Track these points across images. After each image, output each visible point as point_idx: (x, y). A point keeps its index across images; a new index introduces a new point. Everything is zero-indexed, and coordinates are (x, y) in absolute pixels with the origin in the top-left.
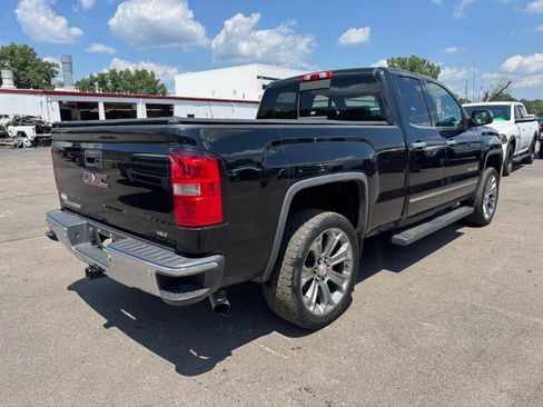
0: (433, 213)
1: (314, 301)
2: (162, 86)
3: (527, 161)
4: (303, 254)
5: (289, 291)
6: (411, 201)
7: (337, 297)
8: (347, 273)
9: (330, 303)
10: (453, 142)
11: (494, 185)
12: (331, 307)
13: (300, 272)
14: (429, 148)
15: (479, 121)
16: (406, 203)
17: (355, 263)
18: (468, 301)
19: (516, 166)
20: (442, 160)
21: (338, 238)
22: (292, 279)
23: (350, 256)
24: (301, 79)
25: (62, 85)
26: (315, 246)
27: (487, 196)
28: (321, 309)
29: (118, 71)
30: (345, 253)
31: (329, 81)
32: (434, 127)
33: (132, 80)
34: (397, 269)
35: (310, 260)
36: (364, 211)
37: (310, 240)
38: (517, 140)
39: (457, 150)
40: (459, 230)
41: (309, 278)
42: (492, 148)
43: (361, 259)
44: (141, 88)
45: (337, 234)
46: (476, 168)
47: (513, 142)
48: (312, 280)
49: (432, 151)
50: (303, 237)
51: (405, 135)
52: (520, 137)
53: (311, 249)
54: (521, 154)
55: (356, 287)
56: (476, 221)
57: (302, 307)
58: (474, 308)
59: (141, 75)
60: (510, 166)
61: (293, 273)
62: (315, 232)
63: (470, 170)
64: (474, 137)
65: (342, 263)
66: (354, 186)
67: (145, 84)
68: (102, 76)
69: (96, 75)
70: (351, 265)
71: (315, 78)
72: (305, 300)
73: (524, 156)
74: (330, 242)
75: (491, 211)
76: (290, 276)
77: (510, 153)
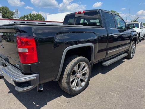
0: (116, 56)
1: (75, 86)
2: (44, 18)
3: (143, 39)
4: (71, 71)
5: (66, 84)
6: (109, 52)
7: (83, 84)
8: (87, 76)
9: (81, 86)
10: (122, 34)
11: (134, 47)
12: (82, 87)
13: (70, 77)
14: (115, 36)
15: (130, 27)
16: (107, 53)
17: (89, 73)
18: (126, 85)
19: (140, 41)
20: (119, 39)
21: (84, 65)
22: (67, 80)
23: (88, 70)
24: (76, 13)
25: (15, 17)
26: (76, 68)
27: (132, 50)
28: (78, 88)
29: (31, 14)
30: (86, 70)
31: (84, 14)
32: (117, 29)
33: (35, 17)
34: (104, 73)
35: (74, 73)
36: (93, 56)
37: (74, 66)
38: (141, 34)
39: (124, 36)
40: (124, 60)
41: (74, 79)
42: (134, 36)
43: (92, 71)
44: (38, 19)
45: (84, 64)
46: (129, 42)
47: (139, 34)
48: (75, 79)
49: (116, 36)
50: (71, 66)
51: (107, 31)
52: (141, 33)
53: (74, 69)
54: (141, 38)
55: (91, 79)
56: (129, 57)
57: (70, 89)
58: (128, 87)
59: (38, 15)
60: (138, 41)
61: (67, 78)
62: (75, 64)
63: (127, 42)
64: (129, 32)
65: (85, 73)
66: (90, 48)
67: (39, 18)
68: (27, 15)
69: (25, 15)
70: (88, 74)
71: (80, 13)
72: (72, 86)
73: (142, 38)
74: (81, 66)
75: (133, 54)
76: (66, 79)
77: (139, 37)
